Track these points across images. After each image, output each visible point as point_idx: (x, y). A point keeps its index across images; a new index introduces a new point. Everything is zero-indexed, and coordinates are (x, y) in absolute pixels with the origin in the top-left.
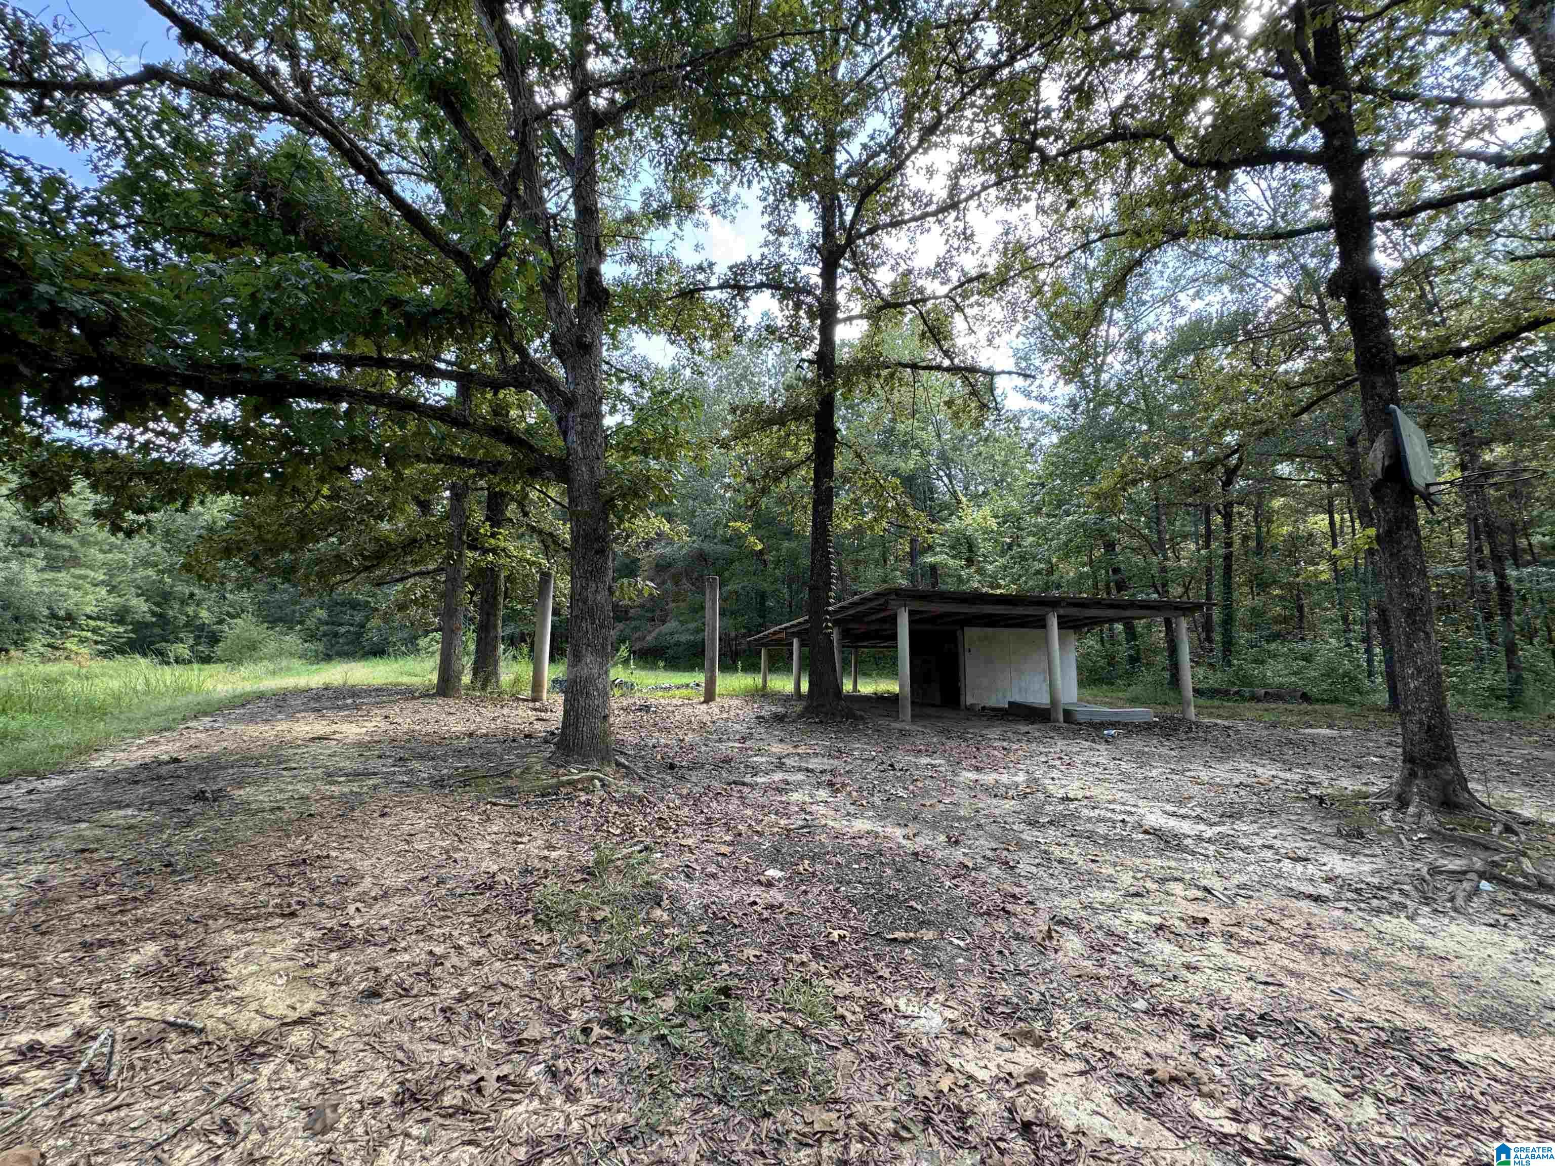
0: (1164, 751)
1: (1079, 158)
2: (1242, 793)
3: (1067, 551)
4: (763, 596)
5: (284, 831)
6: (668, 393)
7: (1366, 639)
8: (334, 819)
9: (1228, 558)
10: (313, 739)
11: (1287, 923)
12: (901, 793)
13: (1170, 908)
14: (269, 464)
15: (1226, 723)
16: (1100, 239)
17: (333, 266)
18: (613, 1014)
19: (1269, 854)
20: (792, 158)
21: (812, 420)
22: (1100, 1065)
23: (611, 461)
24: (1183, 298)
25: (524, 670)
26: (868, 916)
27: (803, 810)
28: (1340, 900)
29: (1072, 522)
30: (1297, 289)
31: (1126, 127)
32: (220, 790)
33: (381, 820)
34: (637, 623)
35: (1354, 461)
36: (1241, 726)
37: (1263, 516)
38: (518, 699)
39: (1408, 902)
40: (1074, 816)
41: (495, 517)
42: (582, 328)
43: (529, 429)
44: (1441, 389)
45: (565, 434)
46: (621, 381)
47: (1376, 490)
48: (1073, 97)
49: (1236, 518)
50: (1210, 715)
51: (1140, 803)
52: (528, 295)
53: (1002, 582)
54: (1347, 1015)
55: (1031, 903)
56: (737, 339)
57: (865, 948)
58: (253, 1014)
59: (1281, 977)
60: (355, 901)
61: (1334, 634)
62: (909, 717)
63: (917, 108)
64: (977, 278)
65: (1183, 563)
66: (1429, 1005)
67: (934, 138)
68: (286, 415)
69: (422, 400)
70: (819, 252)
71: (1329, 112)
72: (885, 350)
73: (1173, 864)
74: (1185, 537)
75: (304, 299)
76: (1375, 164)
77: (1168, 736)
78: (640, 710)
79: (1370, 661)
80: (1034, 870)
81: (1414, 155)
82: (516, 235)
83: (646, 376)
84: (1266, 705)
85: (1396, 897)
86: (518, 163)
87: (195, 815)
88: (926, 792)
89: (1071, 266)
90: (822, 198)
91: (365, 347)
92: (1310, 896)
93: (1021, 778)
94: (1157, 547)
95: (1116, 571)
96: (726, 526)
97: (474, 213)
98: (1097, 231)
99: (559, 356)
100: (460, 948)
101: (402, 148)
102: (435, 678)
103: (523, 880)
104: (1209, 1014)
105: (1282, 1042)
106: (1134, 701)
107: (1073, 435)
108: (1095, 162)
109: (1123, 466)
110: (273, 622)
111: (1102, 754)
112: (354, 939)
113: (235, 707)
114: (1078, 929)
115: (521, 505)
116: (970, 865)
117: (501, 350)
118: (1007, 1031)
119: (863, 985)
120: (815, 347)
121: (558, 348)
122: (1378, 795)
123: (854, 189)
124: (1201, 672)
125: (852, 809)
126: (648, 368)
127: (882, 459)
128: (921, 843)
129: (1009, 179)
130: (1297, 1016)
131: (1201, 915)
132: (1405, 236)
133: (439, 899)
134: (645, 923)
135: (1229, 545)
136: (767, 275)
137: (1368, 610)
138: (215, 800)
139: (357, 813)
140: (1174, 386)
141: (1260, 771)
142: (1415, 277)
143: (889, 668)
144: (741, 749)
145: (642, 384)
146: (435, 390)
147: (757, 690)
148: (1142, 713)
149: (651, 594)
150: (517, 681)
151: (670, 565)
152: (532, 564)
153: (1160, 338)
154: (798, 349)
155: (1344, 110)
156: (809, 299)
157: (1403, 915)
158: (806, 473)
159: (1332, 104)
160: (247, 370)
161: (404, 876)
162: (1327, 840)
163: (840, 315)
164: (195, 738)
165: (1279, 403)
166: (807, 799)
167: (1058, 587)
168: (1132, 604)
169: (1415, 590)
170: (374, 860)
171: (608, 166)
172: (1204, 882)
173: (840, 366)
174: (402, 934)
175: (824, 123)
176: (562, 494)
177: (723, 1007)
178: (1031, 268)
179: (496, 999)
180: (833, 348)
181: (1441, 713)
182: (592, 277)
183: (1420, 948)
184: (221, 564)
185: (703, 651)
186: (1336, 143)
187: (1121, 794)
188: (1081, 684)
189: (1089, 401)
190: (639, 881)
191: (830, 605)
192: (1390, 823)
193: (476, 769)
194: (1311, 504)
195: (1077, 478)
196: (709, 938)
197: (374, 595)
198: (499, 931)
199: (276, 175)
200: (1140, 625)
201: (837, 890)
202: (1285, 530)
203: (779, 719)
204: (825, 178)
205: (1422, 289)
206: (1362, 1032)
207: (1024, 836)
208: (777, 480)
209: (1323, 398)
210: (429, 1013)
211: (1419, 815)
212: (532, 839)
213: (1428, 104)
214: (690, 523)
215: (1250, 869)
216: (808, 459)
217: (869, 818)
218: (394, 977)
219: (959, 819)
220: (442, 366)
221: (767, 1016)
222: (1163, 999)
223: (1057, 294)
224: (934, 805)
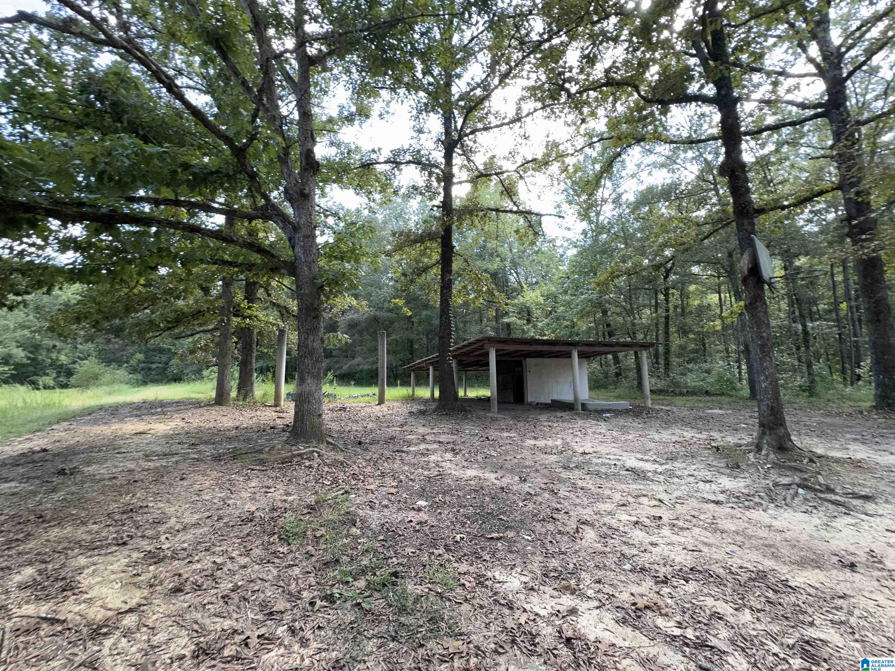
0: (635, 424)
1: (588, 95)
2: (677, 446)
3: (583, 315)
4: (411, 342)
5: (119, 491)
6: (355, 224)
7: (738, 361)
8: (150, 483)
9: (667, 318)
10: (136, 433)
11: (702, 517)
12: (494, 453)
13: (641, 512)
14: (105, 265)
15: (667, 408)
16: (599, 141)
17: (146, 143)
18: (329, 592)
19: (691, 479)
20: (427, 89)
21: (439, 240)
22: (607, 602)
23: (321, 263)
24: (643, 175)
25: (269, 388)
26: (476, 525)
27: (437, 466)
28: (729, 502)
29: (585, 299)
30: (702, 171)
31: (613, 79)
32: (75, 468)
33: (181, 482)
34: (338, 359)
35: (732, 266)
36: (675, 409)
37: (684, 295)
38: (266, 406)
39: (763, 502)
40: (589, 463)
41: (250, 297)
42: (303, 184)
43: (272, 244)
44: (775, 227)
45: (293, 247)
46: (326, 216)
47: (745, 281)
48: (584, 61)
49: (670, 296)
50: (659, 404)
51: (625, 454)
52: (270, 164)
53: (547, 333)
54: (735, 565)
55: (566, 513)
56: (396, 193)
57: (476, 544)
58: (99, 608)
59: (701, 547)
60: (165, 533)
61: (722, 359)
62: (496, 409)
63: (498, 63)
64: (532, 161)
65: (644, 321)
66: (775, 557)
67: (507, 81)
68: (116, 234)
69: (203, 226)
70: (443, 143)
71: (719, 75)
72: (480, 200)
73: (642, 487)
74: (644, 306)
75: (127, 162)
76: (742, 105)
77: (637, 416)
78: (340, 410)
79: (740, 373)
80: (568, 494)
81: (761, 101)
82: (263, 127)
83: (341, 214)
84: (688, 398)
85: (757, 500)
86: (263, 84)
87: (58, 484)
88: (507, 453)
89: (583, 156)
90: (445, 112)
91: (167, 193)
92: (713, 502)
93: (559, 442)
94: (630, 312)
95: (608, 325)
96: (390, 302)
97: (236, 113)
98: (597, 136)
99: (290, 201)
100: (233, 558)
101: (189, 73)
102: (213, 394)
103: (271, 515)
104: (663, 570)
105: (702, 582)
106: (619, 397)
107: (585, 250)
108: (597, 98)
109: (611, 267)
110: (108, 362)
111: (603, 427)
112: (165, 557)
113: (84, 416)
114: (592, 525)
115: (267, 290)
116: (533, 493)
117: (253, 196)
118: (556, 586)
119: (475, 566)
120: (441, 198)
121: (288, 195)
122: (747, 445)
123: (463, 108)
124: (653, 380)
125: (465, 464)
126: (343, 209)
127: (479, 263)
128: (504, 483)
129: (548, 106)
130: (709, 568)
131: (658, 515)
132: (757, 144)
133: (219, 529)
134: (347, 536)
135: (667, 311)
136: (413, 156)
137: (738, 346)
138: (71, 474)
139: (165, 479)
140: (639, 224)
141: (685, 434)
142: (762, 167)
143: (485, 383)
144: (400, 431)
145: (339, 218)
146: (211, 220)
147: (409, 396)
148: (624, 404)
149: (346, 342)
150: (265, 395)
151: (356, 325)
152: (273, 325)
153: (630, 197)
154: (431, 199)
155: (727, 75)
156: (437, 171)
157: (760, 509)
158: (436, 271)
159: (721, 71)
160: (90, 206)
161: (197, 516)
162: (722, 470)
163: (455, 180)
164: (57, 435)
165: (693, 234)
166: (440, 459)
167: (578, 334)
168: (618, 344)
169: (764, 335)
170: (177, 507)
171: (318, 88)
172: (658, 497)
173: (455, 210)
174: (195, 552)
175: (445, 69)
176: (292, 283)
177: (394, 584)
178: (561, 156)
179: (256, 588)
180: (451, 200)
181: (777, 400)
182: (309, 155)
183: (769, 527)
184: (74, 327)
185: (377, 374)
186: (723, 92)
187: (613, 449)
188: (591, 388)
189: (593, 231)
190: (342, 512)
191: (451, 347)
192: (753, 460)
193: (240, 449)
194: (709, 288)
195: (587, 274)
196: (384, 543)
197: (174, 345)
198: (257, 547)
199: (107, 85)
200: (621, 355)
201: (458, 511)
202: (696, 303)
203: (422, 413)
204: (446, 101)
205: (765, 173)
206: (742, 574)
207: (562, 475)
208: (419, 275)
209: (717, 230)
210: (214, 599)
211: (767, 455)
212: (276, 489)
213: (769, 74)
214: (369, 300)
215: (682, 488)
216: (437, 263)
217: (475, 469)
218: (191, 579)
219: (526, 467)
220: (216, 205)
221: (420, 587)
222: (639, 563)
223: (575, 172)
224: (511, 461)
